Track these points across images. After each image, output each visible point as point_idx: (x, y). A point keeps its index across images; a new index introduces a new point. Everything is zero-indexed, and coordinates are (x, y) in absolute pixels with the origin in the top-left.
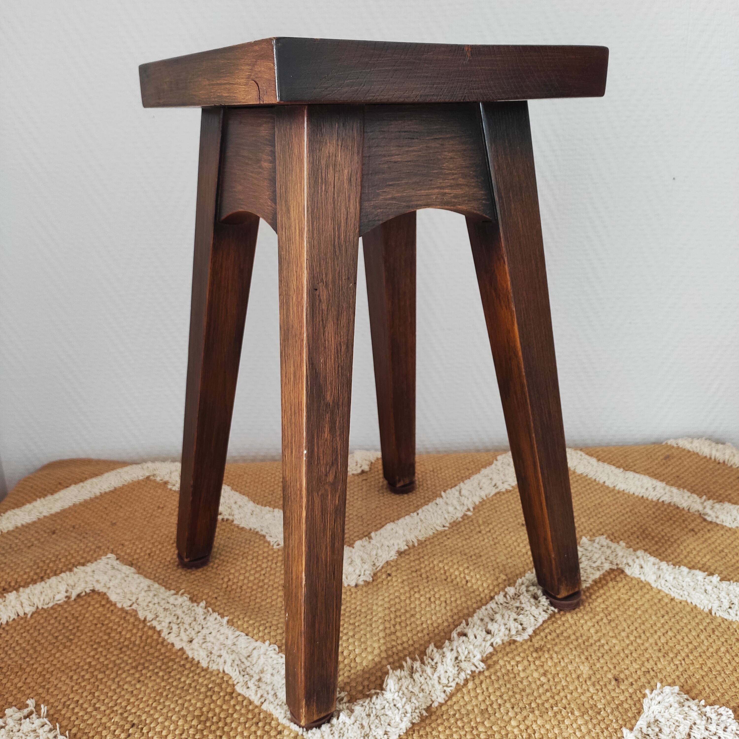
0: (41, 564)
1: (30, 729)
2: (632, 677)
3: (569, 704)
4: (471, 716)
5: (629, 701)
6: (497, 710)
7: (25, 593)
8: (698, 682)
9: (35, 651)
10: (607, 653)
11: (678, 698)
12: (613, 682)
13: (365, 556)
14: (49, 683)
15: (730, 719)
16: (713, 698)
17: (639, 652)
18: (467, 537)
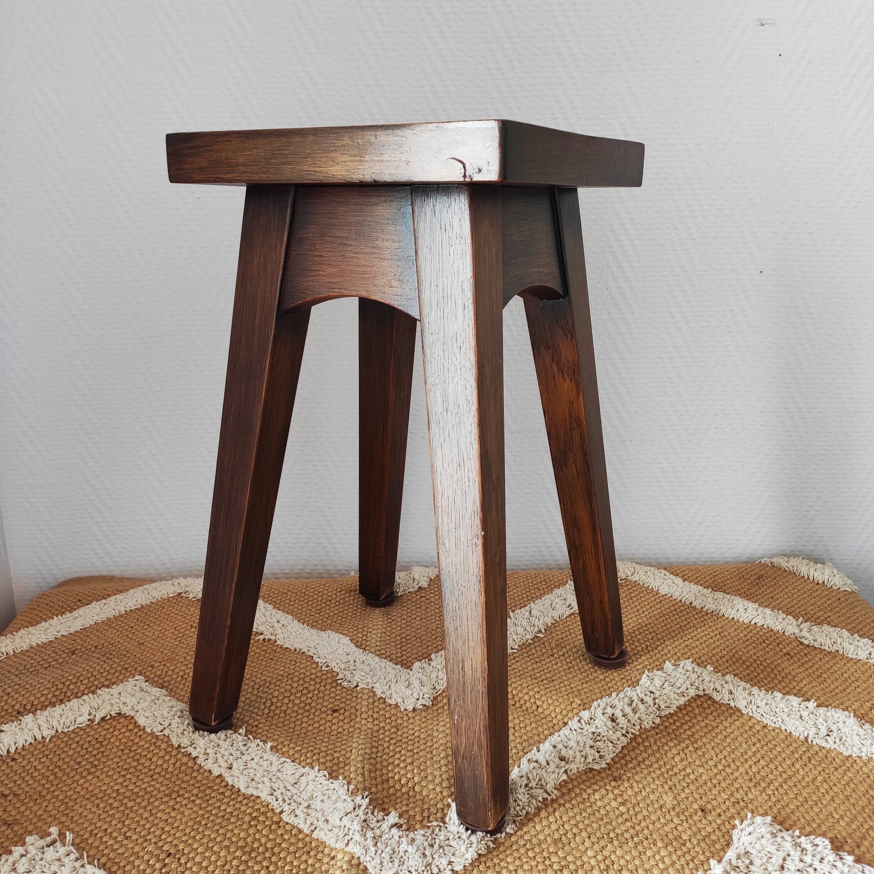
0: (60, 686)
1: (54, 858)
2: (720, 808)
3: (651, 835)
4: (544, 846)
5: (717, 833)
6: (572, 840)
7: (42, 716)
8: (792, 812)
9: (56, 778)
10: (693, 782)
11: (770, 829)
12: (700, 813)
13: (424, 679)
14: (73, 811)
15: (827, 850)
16: (808, 829)
17: (728, 781)
18: (538, 660)
